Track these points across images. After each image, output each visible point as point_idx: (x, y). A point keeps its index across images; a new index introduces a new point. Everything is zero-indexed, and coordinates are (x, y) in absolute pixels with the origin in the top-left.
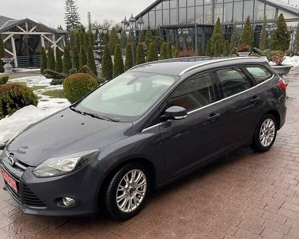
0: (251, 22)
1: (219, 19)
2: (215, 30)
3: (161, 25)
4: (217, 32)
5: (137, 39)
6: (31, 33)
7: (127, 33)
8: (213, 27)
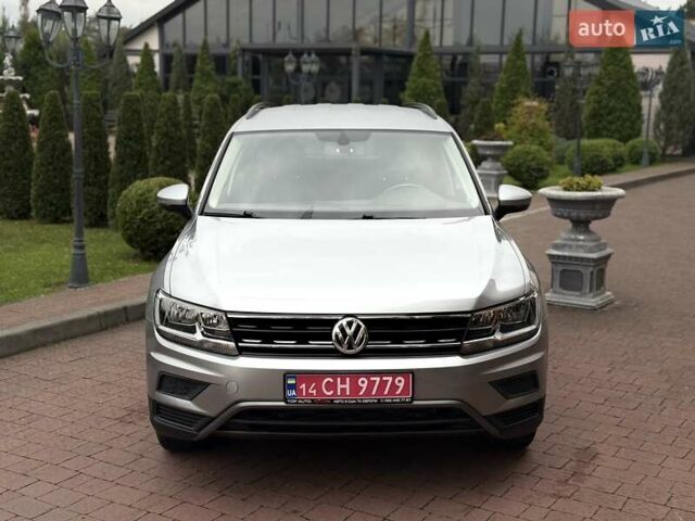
0: (525, 49)
1: (427, 35)
3: (245, 41)
4: (423, 72)
5: (167, 81)
7: (134, 60)
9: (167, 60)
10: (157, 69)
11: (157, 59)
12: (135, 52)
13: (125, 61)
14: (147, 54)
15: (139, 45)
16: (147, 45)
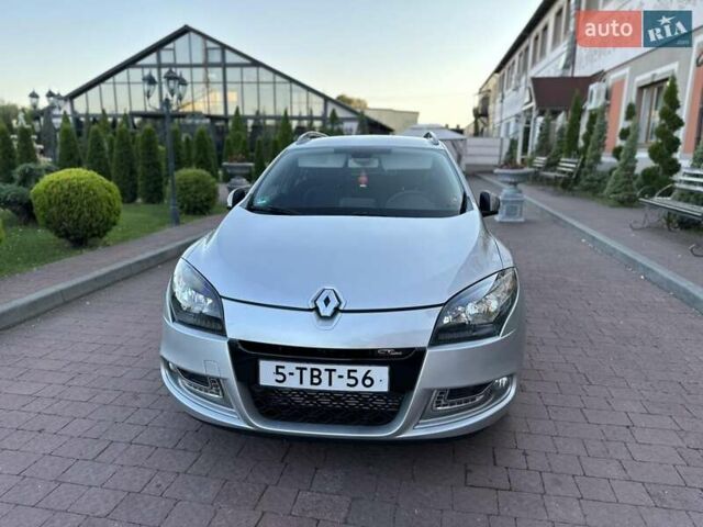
3: (127, 109)
8: (226, 119)
12: (57, 116)
13: (52, 122)
14: (65, 117)
15: (59, 112)
16: (65, 113)
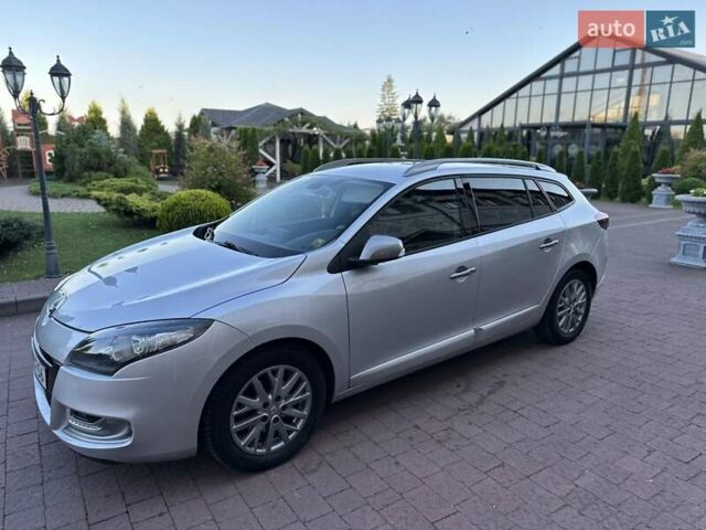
1: (636, 114)
2: (626, 135)
3: (524, 122)
4: (631, 137)
5: (480, 147)
6: (304, 130)
7: (464, 136)
8: (623, 128)
9: (481, 135)
10: (476, 140)
11: (476, 135)
12: (464, 132)
13: (459, 137)
14: (471, 132)
15: (467, 128)
16: (471, 128)
